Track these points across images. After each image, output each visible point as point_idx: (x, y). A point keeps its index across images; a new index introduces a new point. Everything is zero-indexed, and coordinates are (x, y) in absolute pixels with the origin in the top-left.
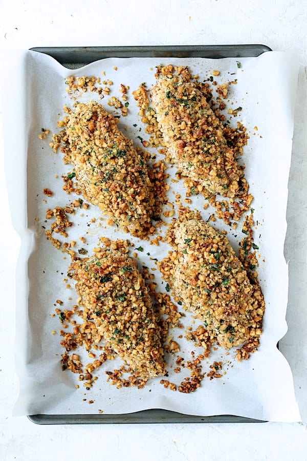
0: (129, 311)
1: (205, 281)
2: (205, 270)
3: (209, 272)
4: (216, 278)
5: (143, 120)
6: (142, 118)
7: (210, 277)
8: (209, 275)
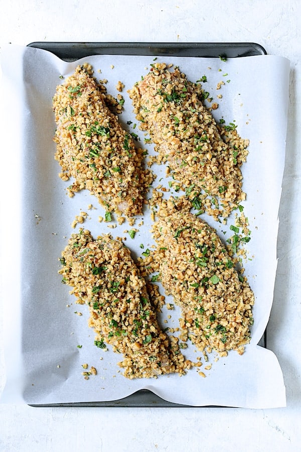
0: (124, 303)
1: (193, 275)
2: (193, 265)
3: (196, 266)
4: (204, 273)
5: (138, 118)
6: (136, 115)
7: (198, 271)
8: (196, 270)
